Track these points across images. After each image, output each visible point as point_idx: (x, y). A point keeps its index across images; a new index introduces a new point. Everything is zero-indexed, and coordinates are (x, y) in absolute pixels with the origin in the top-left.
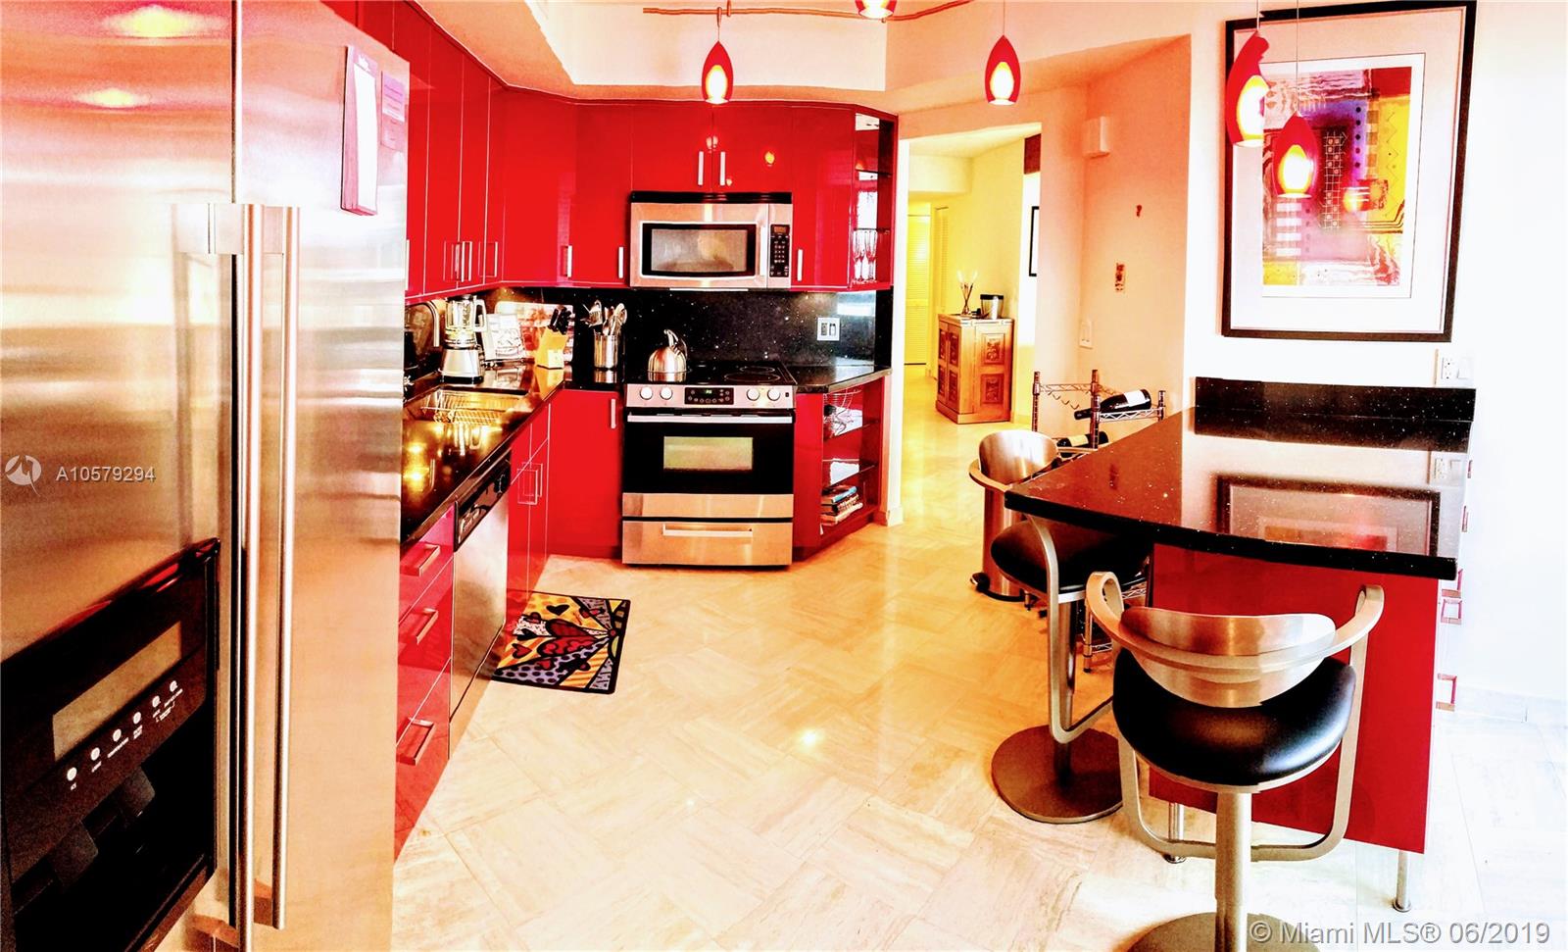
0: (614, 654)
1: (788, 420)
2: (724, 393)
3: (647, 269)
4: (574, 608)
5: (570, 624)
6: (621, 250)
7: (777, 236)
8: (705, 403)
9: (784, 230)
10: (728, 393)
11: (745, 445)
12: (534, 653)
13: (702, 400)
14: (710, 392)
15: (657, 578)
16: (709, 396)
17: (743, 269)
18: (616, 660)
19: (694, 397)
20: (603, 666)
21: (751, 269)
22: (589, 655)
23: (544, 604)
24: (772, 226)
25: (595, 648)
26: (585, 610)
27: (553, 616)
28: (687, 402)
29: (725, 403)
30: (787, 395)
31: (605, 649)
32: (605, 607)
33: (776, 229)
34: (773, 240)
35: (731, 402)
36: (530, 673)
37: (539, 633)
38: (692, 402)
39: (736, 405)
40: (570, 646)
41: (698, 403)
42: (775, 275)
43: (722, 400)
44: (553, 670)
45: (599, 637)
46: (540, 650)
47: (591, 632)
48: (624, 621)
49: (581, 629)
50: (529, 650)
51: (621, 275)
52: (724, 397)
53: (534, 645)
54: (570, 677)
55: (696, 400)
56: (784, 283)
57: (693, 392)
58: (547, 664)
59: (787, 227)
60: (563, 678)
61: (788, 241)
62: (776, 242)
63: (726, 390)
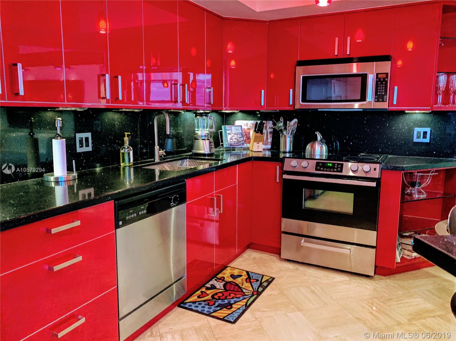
0: (248, 304)
1: (374, 184)
2: (337, 166)
3: (304, 100)
4: (245, 277)
5: (237, 285)
6: (291, 90)
7: (380, 80)
8: (326, 171)
9: (385, 76)
10: (340, 166)
11: (350, 197)
12: (209, 297)
13: (325, 169)
14: (331, 165)
15: (297, 269)
16: (329, 167)
17: (359, 98)
18: (247, 307)
19: (321, 167)
20: (239, 309)
21: (363, 98)
22: (236, 302)
23: (230, 273)
24: (377, 74)
25: (241, 298)
26: (249, 279)
27: (231, 279)
28: (316, 170)
29: (337, 171)
30: (375, 169)
31: (245, 301)
32: (260, 279)
33: (379, 76)
34: (377, 82)
35: (341, 171)
36: (200, 306)
37: (218, 287)
38: (320, 170)
39: (344, 173)
40: (230, 296)
41: (323, 171)
42: (378, 101)
43: (335, 170)
44: (213, 307)
45: (246, 294)
46: (213, 296)
47: (244, 291)
48: (265, 288)
49: (240, 288)
50: (208, 295)
51: (291, 103)
52: (337, 168)
53: (211, 293)
54: (219, 311)
55: (322, 169)
56: (384, 105)
57: (320, 164)
58: (211, 303)
59: (387, 74)
60: (215, 311)
61: (386, 82)
62: (379, 83)
63: (338, 164)
